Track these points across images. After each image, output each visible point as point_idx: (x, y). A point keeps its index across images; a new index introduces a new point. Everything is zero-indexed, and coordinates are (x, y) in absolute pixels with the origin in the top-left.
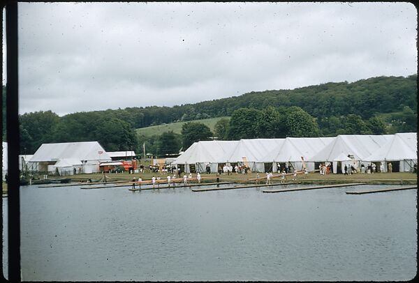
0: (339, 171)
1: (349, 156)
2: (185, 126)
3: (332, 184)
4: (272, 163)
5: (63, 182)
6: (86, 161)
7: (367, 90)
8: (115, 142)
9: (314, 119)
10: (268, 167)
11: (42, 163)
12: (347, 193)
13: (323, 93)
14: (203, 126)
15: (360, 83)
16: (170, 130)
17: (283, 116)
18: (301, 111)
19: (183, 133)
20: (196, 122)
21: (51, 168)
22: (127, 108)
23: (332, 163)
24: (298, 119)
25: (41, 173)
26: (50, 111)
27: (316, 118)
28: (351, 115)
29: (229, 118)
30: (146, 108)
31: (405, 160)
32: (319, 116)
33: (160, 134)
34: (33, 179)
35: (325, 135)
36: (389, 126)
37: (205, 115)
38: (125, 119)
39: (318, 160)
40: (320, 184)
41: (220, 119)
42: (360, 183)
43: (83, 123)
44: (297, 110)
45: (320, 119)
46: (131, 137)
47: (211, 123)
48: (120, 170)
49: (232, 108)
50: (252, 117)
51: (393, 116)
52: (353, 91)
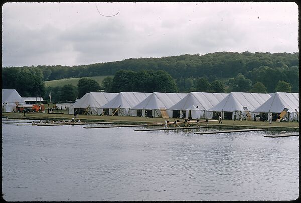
0: (190, 118)
1: (197, 107)
2: (81, 81)
4: (142, 110)
6: (6, 103)
7: (213, 61)
8: (29, 90)
9: (175, 80)
10: (140, 113)
12: (195, 133)
13: (182, 61)
14: (96, 80)
15: (208, 55)
16: (70, 83)
17: (152, 76)
18: (166, 74)
19: (79, 86)
20: (89, 78)
22: (38, 66)
24: (164, 79)
27: (176, 79)
28: (200, 78)
29: (113, 76)
30: (53, 66)
31: (236, 111)
32: (178, 78)
33: (62, 86)
35: (181, 91)
36: (227, 87)
37: (96, 73)
38: (37, 74)
41: (106, 77)
44: (162, 73)
45: (178, 80)
46: (40, 87)
47: (100, 80)
49: (115, 69)
50: (130, 76)
51: (230, 80)
52: (202, 61)
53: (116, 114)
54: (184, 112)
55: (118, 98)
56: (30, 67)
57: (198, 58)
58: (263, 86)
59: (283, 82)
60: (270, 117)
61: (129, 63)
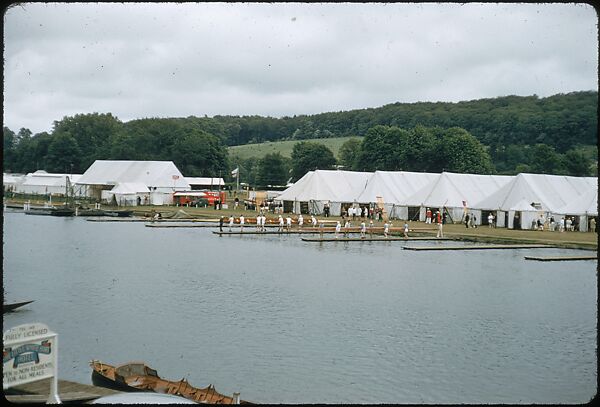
1: (533, 205)
2: (298, 147)
3: (506, 243)
4: (419, 208)
5: (122, 214)
6: (155, 188)
7: (566, 110)
8: (198, 164)
9: (485, 148)
10: (413, 213)
11: (93, 187)
12: (527, 259)
13: (502, 110)
14: (327, 146)
15: (557, 98)
16: (276, 152)
17: (439, 141)
18: (467, 135)
19: (294, 157)
20: (313, 141)
21: (106, 195)
22: (216, 117)
23: (507, 213)
24: (462, 145)
25: (92, 200)
26: (110, 115)
27: (489, 147)
28: (539, 145)
29: (362, 139)
30: (244, 117)
32: (493, 143)
33: (261, 157)
34: (81, 208)
35: (500, 171)
37: (327, 132)
38: (213, 132)
39: (486, 207)
40: (488, 242)
41: (348, 139)
42: (546, 246)
43: (156, 133)
44: (461, 133)
46: (219, 158)
47: (335, 145)
48: (202, 203)
49: (366, 125)
50: (395, 139)
52: (545, 110)
56: (201, 119)
57: (537, 104)
61: (394, 113)
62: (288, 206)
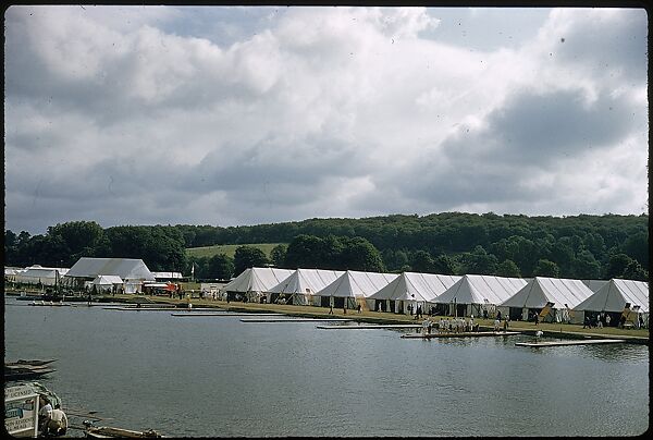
0: (401, 312)
1: (413, 295)
2: (239, 249)
4: (329, 297)
6: (128, 280)
7: (438, 226)
11: (78, 279)
13: (391, 225)
14: (262, 249)
15: (430, 217)
16: (223, 253)
18: (370, 246)
19: (236, 257)
20: (251, 245)
21: (89, 284)
22: (177, 226)
23: (394, 302)
24: (363, 251)
25: (76, 289)
26: (94, 223)
27: (382, 252)
28: (418, 251)
29: (288, 244)
30: (199, 226)
31: (472, 304)
32: (385, 249)
33: (212, 256)
35: (390, 271)
36: (459, 267)
37: (262, 239)
38: (175, 238)
41: (277, 244)
43: (129, 237)
44: (362, 241)
45: (385, 252)
46: (179, 256)
47: (267, 249)
50: (311, 243)
51: (464, 256)
52: (422, 226)
53: (290, 303)
54: (392, 303)
55: (294, 278)
56: (165, 227)
57: (417, 221)
58: (516, 268)
59: (547, 261)
60: (525, 315)
61: (312, 226)
62: (232, 296)
